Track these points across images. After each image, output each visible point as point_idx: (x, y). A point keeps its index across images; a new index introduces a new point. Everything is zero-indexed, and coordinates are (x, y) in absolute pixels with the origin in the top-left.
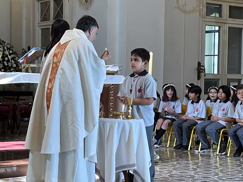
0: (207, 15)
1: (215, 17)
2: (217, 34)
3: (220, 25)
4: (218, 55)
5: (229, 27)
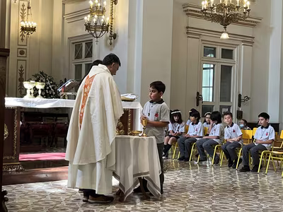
0: (204, 56)
1: (211, 57)
2: (212, 70)
4: (213, 87)
5: (221, 65)
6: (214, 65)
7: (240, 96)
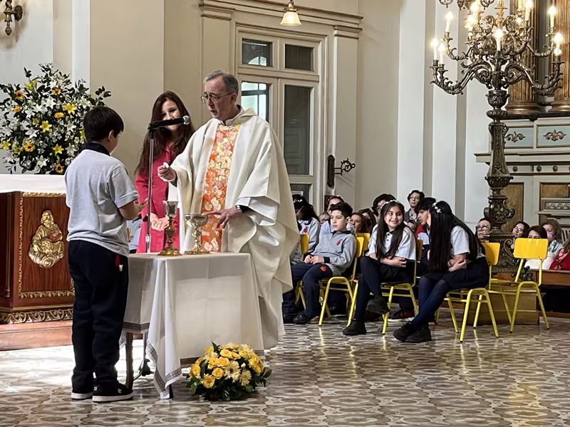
0: (243, 63)
1: (260, 66)
2: (263, 97)
3: (269, 81)
5: (285, 85)
6: (268, 86)
7: (331, 160)
